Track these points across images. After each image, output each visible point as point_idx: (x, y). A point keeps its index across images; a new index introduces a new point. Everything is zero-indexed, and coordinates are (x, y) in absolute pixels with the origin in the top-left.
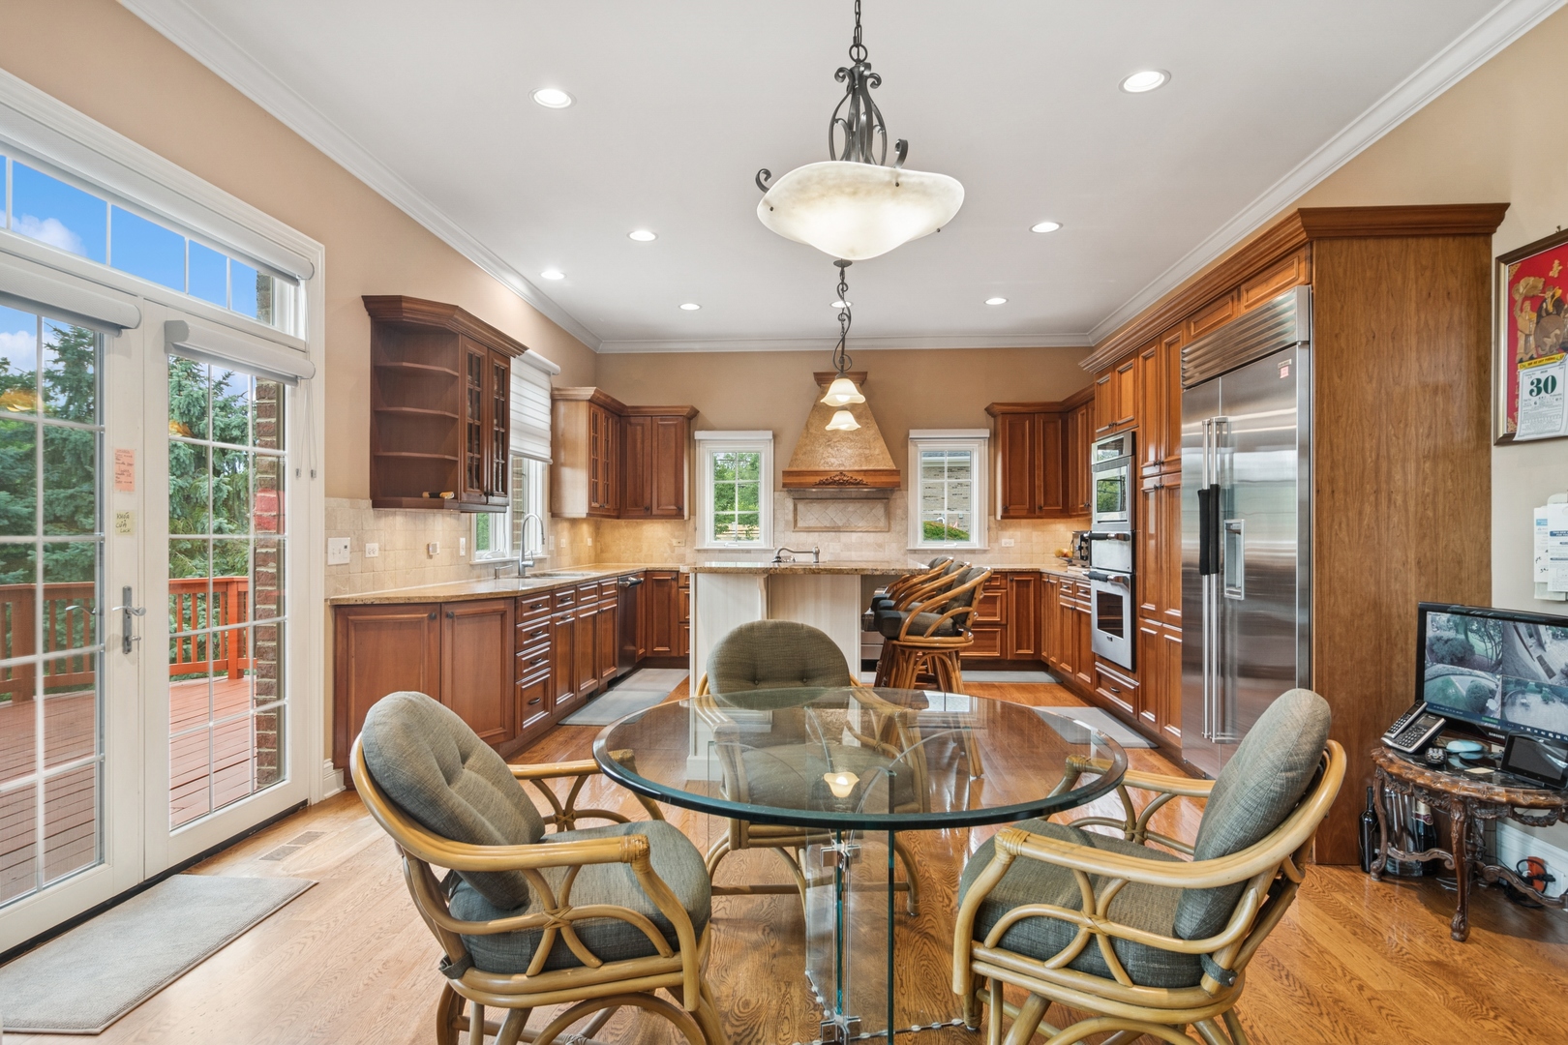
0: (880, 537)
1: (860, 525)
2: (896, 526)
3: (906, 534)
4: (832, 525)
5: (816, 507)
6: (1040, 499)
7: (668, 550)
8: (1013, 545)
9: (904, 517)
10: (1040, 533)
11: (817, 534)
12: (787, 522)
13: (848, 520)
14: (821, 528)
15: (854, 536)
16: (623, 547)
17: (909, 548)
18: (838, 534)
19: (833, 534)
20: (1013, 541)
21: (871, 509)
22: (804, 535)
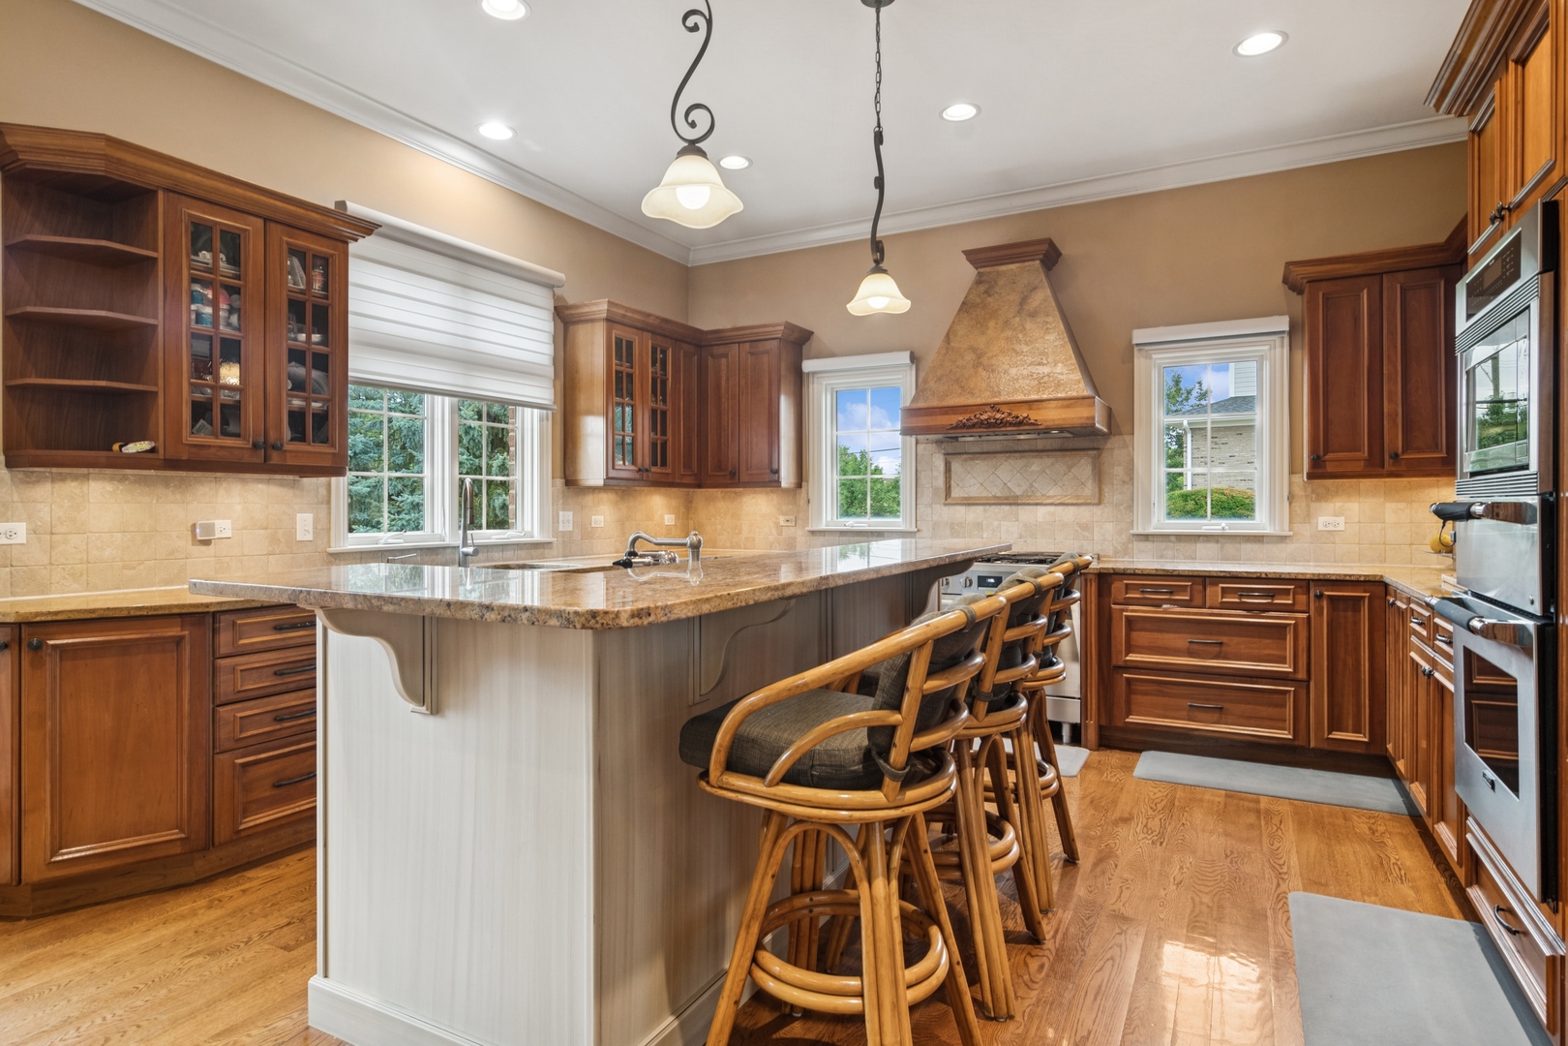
0: (1085, 513)
1: (1051, 493)
2: (1113, 494)
3: (1130, 508)
4: (1006, 493)
5: (981, 466)
6: (1393, 437)
7: (774, 531)
8: (1342, 527)
9: (1127, 479)
10: (1401, 505)
11: (981, 508)
12: (935, 490)
13: (1031, 485)
14: (987, 498)
15: (1041, 511)
16: (719, 527)
17: (1135, 531)
18: (1014, 508)
19: (1007, 508)
20: (1341, 520)
21: (1070, 468)
22: (961, 509)
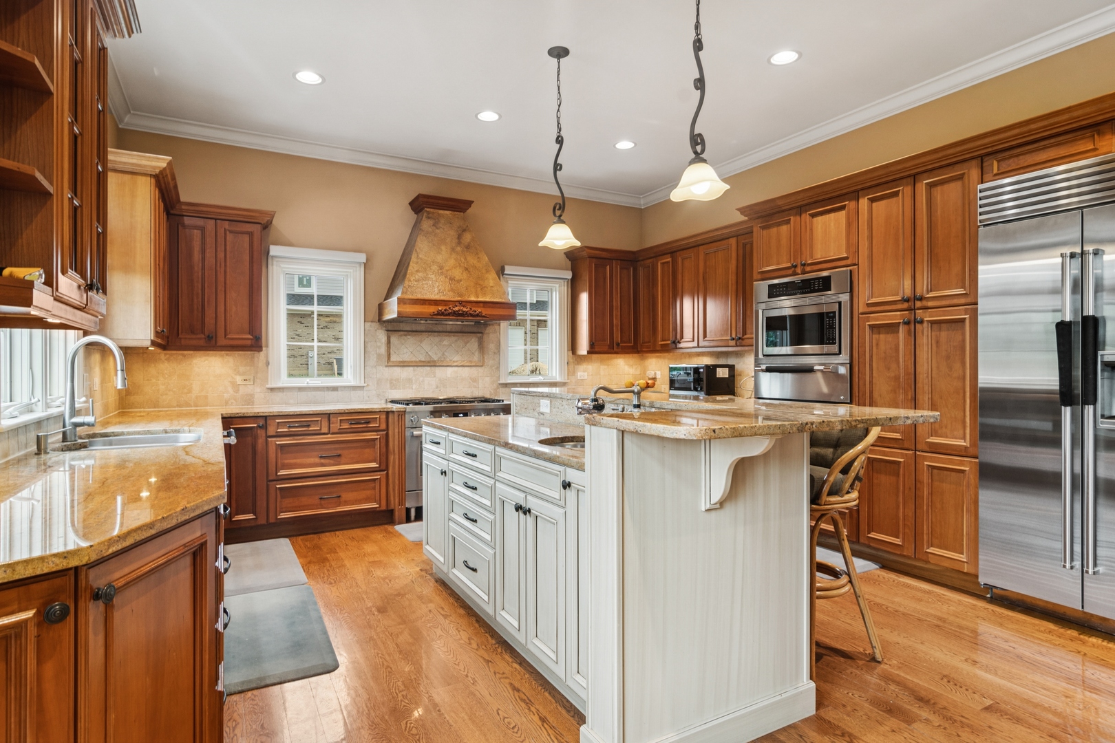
0: (474, 372)
1: (455, 359)
2: (490, 361)
3: (498, 368)
4: (428, 359)
5: (411, 340)
6: (617, 336)
7: (230, 390)
8: (586, 378)
9: (496, 351)
10: (606, 367)
11: (411, 368)
12: (379, 356)
13: (443, 354)
14: (416, 362)
15: (450, 370)
16: (162, 388)
17: (501, 382)
18: (433, 368)
19: (428, 368)
20: (586, 374)
21: (466, 343)
22: (398, 370)
